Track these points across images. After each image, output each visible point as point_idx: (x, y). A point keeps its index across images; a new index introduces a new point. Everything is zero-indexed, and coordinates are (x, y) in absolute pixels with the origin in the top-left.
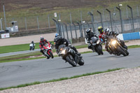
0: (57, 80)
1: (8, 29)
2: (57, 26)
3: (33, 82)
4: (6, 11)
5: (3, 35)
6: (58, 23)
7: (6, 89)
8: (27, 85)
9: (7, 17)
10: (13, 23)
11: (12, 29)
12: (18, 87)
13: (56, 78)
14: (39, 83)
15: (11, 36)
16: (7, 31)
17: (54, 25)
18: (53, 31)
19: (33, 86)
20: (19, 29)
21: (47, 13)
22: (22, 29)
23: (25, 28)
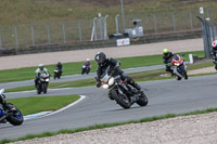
0: (203, 112)
1: (127, 31)
2: (203, 28)
3: (165, 113)
4: (124, 4)
5: (119, 42)
6: (206, 23)
7: (123, 124)
8: (155, 119)
9: (126, 14)
10: (135, 23)
11: (134, 32)
12: (142, 121)
13: (201, 109)
14: (173, 116)
15: (132, 43)
16: (126, 35)
17: (199, 26)
18: (197, 35)
19: (164, 121)
20: (144, 32)
21: (189, 7)
22: (150, 31)
23: (153, 31)
